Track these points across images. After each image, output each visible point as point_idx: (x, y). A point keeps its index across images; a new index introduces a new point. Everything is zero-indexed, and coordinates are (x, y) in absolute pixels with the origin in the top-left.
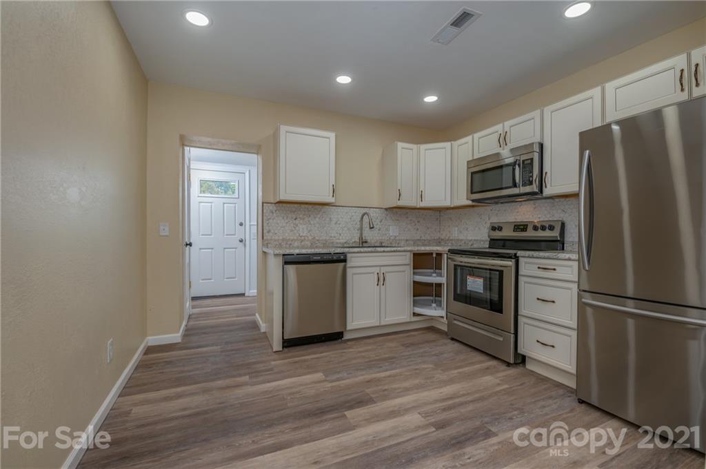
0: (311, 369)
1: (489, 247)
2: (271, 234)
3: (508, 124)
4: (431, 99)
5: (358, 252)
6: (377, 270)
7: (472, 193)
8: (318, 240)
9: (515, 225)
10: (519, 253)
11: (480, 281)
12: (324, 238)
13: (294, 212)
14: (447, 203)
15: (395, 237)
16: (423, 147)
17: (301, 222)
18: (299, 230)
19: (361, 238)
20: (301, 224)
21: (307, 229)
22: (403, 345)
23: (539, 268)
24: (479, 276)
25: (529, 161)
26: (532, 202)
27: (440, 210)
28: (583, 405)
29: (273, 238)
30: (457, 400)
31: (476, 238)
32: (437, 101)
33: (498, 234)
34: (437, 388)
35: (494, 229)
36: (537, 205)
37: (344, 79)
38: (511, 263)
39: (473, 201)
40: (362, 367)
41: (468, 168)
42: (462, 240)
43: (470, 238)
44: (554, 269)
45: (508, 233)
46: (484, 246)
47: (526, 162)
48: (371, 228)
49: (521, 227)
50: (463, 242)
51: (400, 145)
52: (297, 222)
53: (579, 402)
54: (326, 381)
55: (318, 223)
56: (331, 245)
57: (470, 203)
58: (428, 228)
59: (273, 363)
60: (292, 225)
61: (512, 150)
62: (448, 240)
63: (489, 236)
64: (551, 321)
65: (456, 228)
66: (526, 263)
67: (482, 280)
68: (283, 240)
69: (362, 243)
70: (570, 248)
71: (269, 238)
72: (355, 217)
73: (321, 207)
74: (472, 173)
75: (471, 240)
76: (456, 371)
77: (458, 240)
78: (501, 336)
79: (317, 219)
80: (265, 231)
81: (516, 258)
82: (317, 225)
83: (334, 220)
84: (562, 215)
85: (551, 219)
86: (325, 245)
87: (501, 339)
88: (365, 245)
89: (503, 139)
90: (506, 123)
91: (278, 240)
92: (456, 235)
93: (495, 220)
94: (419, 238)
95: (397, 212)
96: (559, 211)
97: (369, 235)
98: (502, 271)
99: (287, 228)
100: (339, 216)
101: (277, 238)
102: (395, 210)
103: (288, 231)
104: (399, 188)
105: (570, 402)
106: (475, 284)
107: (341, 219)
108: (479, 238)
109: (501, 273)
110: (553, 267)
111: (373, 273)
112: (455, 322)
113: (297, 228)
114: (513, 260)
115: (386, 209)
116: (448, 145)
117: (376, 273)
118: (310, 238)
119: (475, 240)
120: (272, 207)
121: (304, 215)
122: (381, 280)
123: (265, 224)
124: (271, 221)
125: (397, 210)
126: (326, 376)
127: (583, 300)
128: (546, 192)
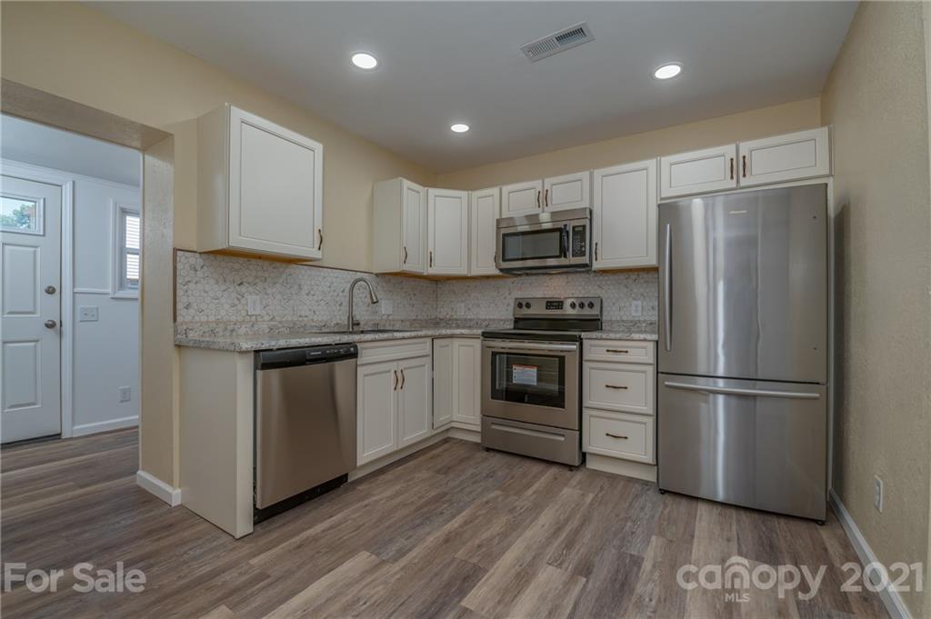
0: (339, 551)
1: (515, 329)
2: (191, 311)
3: (548, 182)
4: (460, 128)
5: (372, 341)
6: (393, 367)
7: (504, 260)
8: (280, 322)
9: (548, 302)
10: (583, 335)
11: (533, 371)
12: (290, 319)
13: (238, 271)
14: (463, 271)
15: (389, 316)
16: (433, 192)
17: (251, 289)
18: (247, 304)
19: (351, 317)
20: (251, 294)
21: (261, 303)
22: (438, 472)
23: (608, 351)
24: (532, 365)
25: (581, 229)
26: (565, 276)
27: (437, 280)
28: (666, 495)
29: (197, 319)
30: (568, 529)
31: (491, 317)
32: (468, 131)
33: (525, 312)
34: (533, 520)
35: (520, 305)
36: (570, 278)
37: (365, 61)
38: (574, 347)
39: (501, 270)
40: (417, 522)
41: (498, 228)
42: (471, 320)
43: (484, 317)
44: (627, 352)
45: (538, 310)
46: (509, 326)
47: (576, 229)
48: (374, 303)
49: (555, 304)
50: (474, 322)
51: (407, 183)
52: (243, 289)
53: (662, 493)
54: (383, 562)
55: (280, 293)
56: (302, 329)
57: (497, 272)
58: (424, 304)
59: (254, 561)
60: (234, 295)
61: (553, 214)
62: (450, 320)
63: (514, 315)
64: (627, 410)
65: (463, 305)
66: (591, 346)
67: (535, 370)
68: (217, 322)
69: (353, 324)
70: (608, 328)
71: (188, 318)
72: (335, 284)
73: (284, 265)
74: (504, 235)
75: (485, 320)
76: (530, 492)
77: (466, 320)
78: (563, 436)
79: (278, 286)
80: (180, 306)
81: (580, 340)
82: (279, 296)
83: (305, 288)
84: (598, 292)
85: (586, 296)
86: (294, 330)
87: (563, 439)
88: (356, 328)
89: (543, 198)
90: (547, 180)
91: (207, 322)
92: (463, 313)
93: (519, 294)
94: (414, 318)
95: (390, 280)
96: (596, 287)
97: (362, 314)
98: (564, 357)
99: (223, 301)
100: (313, 282)
101: (204, 319)
102: (387, 277)
103: (227, 307)
104: (404, 245)
105: (653, 495)
106: (525, 376)
107: (315, 287)
108: (495, 317)
109: (562, 360)
110: (625, 350)
111: (389, 371)
112: (493, 427)
113: (243, 301)
114: (578, 343)
115: (377, 275)
116: (464, 194)
117: (393, 372)
118: (267, 318)
119: (490, 320)
120: (196, 260)
121: (256, 277)
122: (400, 381)
123: (180, 293)
124: (192, 286)
125: (390, 277)
126: (378, 554)
127: (667, 383)
128: (596, 265)
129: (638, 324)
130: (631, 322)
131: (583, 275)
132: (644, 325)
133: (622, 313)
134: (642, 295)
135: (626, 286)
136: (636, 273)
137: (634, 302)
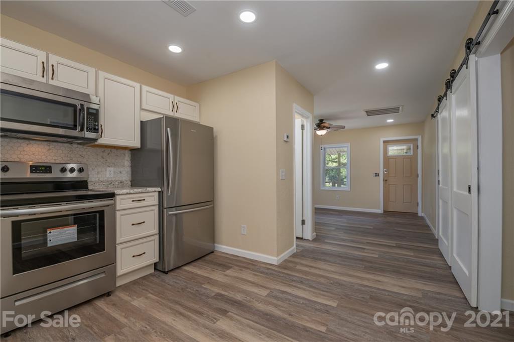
9: (31, 166)
11: (73, 230)
23: (133, 201)
25: (95, 112)
44: (144, 200)
47: (91, 111)
49: (42, 169)
64: (145, 236)
66: (122, 199)
67: (75, 228)
78: (104, 272)
98: (103, 211)
106: (64, 235)
110: (143, 199)
127: (170, 213)
128: (101, 141)
129: (113, 183)
130: (108, 182)
131: (66, 145)
132: (117, 183)
133: (99, 176)
134: (114, 163)
135: (103, 158)
136: (109, 149)
137: (108, 169)
